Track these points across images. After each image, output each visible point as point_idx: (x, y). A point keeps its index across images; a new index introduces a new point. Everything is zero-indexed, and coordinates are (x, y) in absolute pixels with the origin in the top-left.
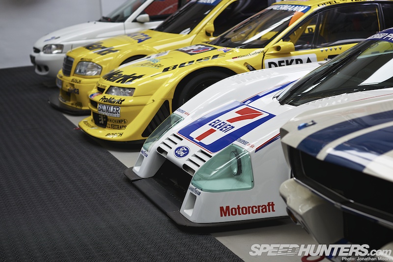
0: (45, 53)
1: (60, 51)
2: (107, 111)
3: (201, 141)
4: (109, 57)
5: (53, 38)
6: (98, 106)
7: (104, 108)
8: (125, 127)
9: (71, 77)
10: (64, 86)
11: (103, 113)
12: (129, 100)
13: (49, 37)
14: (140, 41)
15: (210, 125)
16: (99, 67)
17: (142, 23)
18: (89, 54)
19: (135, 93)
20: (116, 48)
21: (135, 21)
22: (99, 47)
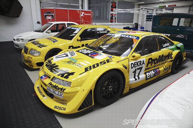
0: (17, 41)
1: (22, 41)
2: (54, 92)
4: (43, 48)
5: (19, 36)
6: (47, 87)
7: (52, 90)
9: (28, 55)
10: (25, 58)
12: (68, 89)
13: (18, 36)
14: (54, 42)
16: (39, 52)
17: (49, 33)
18: (35, 47)
19: (72, 85)
20: (45, 45)
21: (46, 32)
22: (38, 44)
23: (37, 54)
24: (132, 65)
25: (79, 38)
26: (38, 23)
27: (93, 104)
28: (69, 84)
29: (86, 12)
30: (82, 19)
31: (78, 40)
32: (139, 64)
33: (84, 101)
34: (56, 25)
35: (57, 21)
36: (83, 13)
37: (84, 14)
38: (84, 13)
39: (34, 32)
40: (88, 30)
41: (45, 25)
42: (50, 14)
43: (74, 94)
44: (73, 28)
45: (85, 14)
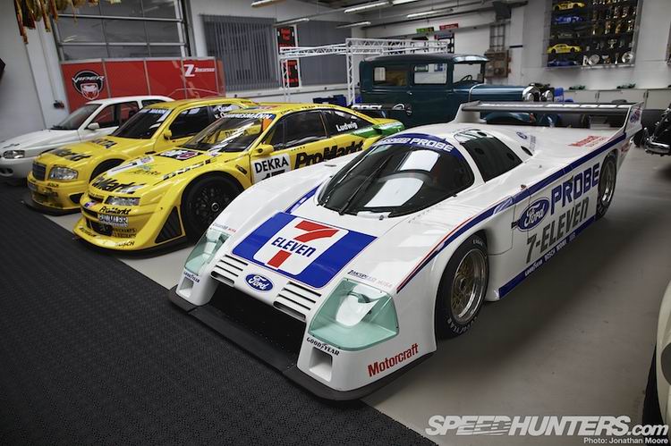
0: (7, 158)
1: (23, 156)
2: (111, 221)
3: (280, 268)
4: (84, 162)
5: (12, 145)
6: (99, 216)
7: (107, 218)
8: (135, 235)
9: (46, 182)
10: (39, 189)
11: (107, 223)
12: (135, 210)
13: (7, 144)
14: (108, 147)
15: (273, 244)
16: (73, 171)
17: (93, 130)
18: (61, 161)
19: (141, 202)
20: (87, 153)
21: (86, 128)
22: (69, 153)
23: (70, 177)
24: (258, 166)
25: (169, 133)
26: (58, 105)
27: (184, 234)
28: (136, 201)
29: (199, 64)
30: (190, 83)
31: (166, 138)
32: (274, 164)
33: (164, 226)
34: (112, 108)
35: (113, 96)
36: (191, 67)
37: (194, 69)
38: (193, 66)
39: (52, 131)
40: (192, 112)
41: (80, 111)
42: (91, 78)
43: (145, 216)
44: (152, 112)
45: (197, 70)
